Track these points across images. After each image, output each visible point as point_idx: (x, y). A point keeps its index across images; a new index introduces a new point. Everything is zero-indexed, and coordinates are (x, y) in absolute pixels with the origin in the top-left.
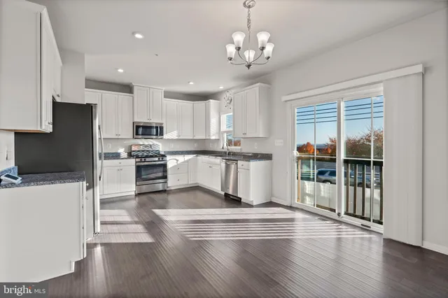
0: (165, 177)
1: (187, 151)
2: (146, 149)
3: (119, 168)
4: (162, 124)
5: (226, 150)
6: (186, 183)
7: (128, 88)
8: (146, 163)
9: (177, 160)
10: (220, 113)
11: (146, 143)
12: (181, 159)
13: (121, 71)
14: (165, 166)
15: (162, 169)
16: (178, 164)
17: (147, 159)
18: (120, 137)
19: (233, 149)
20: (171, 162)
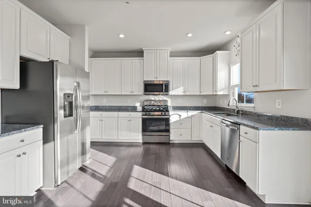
0: (168, 131)
1: (195, 107)
2: (156, 104)
3: (129, 119)
4: (168, 81)
5: (235, 108)
6: (189, 138)
7: (140, 53)
8: (150, 117)
9: (180, 116)
10: (229, 65)
11: (157, 99)
12: (184, 114)
13: (122, 36)
14: (167, 120)
15: (164, 123)
16: (180, 120)
17: (152, 113)
18: (134, 94)
19: (245, 106)
20: (174, 117)
